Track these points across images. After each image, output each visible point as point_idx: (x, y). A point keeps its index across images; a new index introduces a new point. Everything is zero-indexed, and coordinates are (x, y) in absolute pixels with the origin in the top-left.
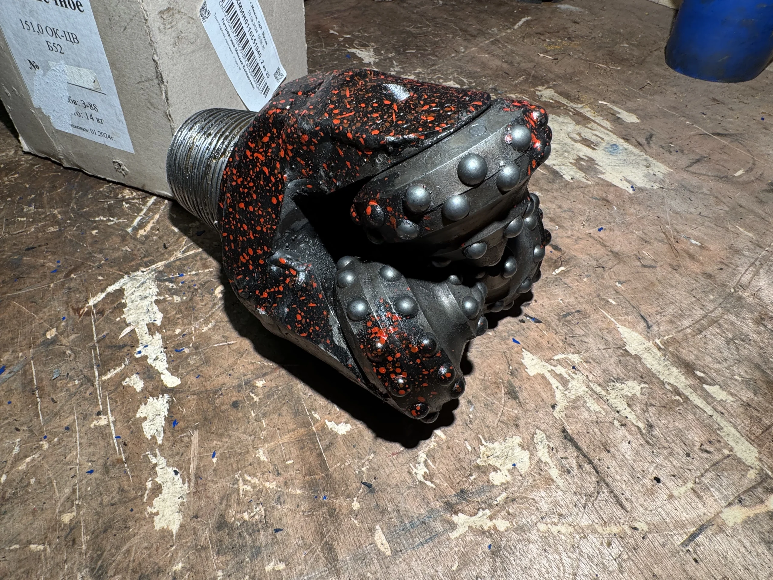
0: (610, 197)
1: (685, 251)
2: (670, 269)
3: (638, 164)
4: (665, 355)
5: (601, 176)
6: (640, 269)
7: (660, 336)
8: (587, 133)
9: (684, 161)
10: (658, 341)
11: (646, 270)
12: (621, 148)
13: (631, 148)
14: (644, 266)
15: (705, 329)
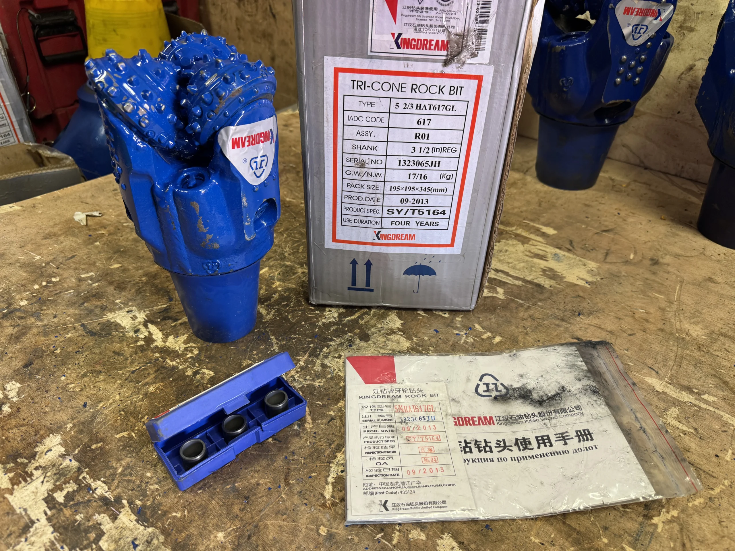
0: (581, 294)
1: (641, 318)
2: (643, 333)
3: (578, 264)
4: (675, 386)
5: (565, 280)
6: (629, 337)
7: (665, 376)
8: (535, 250)
9: (601, 256)
10: (666, 379)
11: (632, 337)
12: (561, 255)
13: (567, 254)
14: (630, 335)
15: (681, 363)
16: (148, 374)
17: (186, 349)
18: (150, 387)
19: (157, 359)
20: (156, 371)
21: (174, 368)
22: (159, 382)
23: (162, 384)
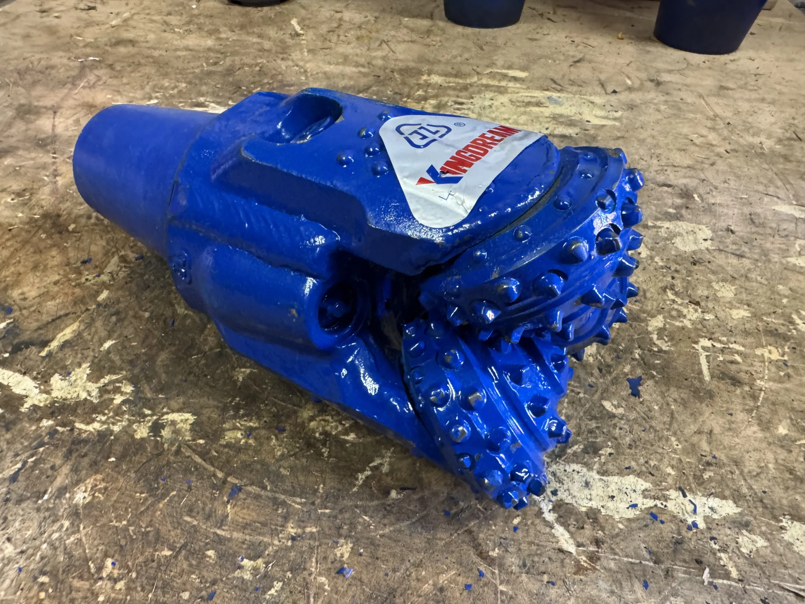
16: (53, 468)
17: (103, 390)
18: (73, 494)
19: (52, 433)
20: (67, 456)
21: (102, 436)
22: (88, 476)
23: (99, 477)
